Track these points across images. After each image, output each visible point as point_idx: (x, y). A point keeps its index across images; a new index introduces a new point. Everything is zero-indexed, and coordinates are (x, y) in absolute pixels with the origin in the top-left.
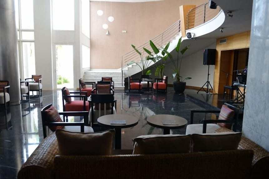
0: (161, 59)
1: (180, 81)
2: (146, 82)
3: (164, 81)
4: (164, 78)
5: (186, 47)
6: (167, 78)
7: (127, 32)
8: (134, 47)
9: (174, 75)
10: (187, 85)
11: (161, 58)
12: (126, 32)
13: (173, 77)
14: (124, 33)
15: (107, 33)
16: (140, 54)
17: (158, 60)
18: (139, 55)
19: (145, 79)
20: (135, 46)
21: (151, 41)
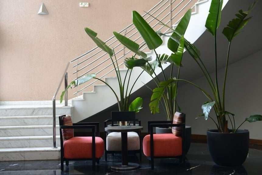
0: (168, 64)
1: (230, 127)
2: (119, 135)
3: (174, 130)
4: (176, 121)
5: (241, 11)
6: (182, 118)
7: (89, 4)
8: (92, 34)
9: (206, 109)
10: (252, 137)
11: (169, 61)
12: (87, 5)
13: (204, 115)
14: (84, 7)
15: (40, 11)
16: (111, 53)
17: (160, 66)
18: (108, 55)
19: (124, 124)
20: (95, 31)
21: (135, 13)
